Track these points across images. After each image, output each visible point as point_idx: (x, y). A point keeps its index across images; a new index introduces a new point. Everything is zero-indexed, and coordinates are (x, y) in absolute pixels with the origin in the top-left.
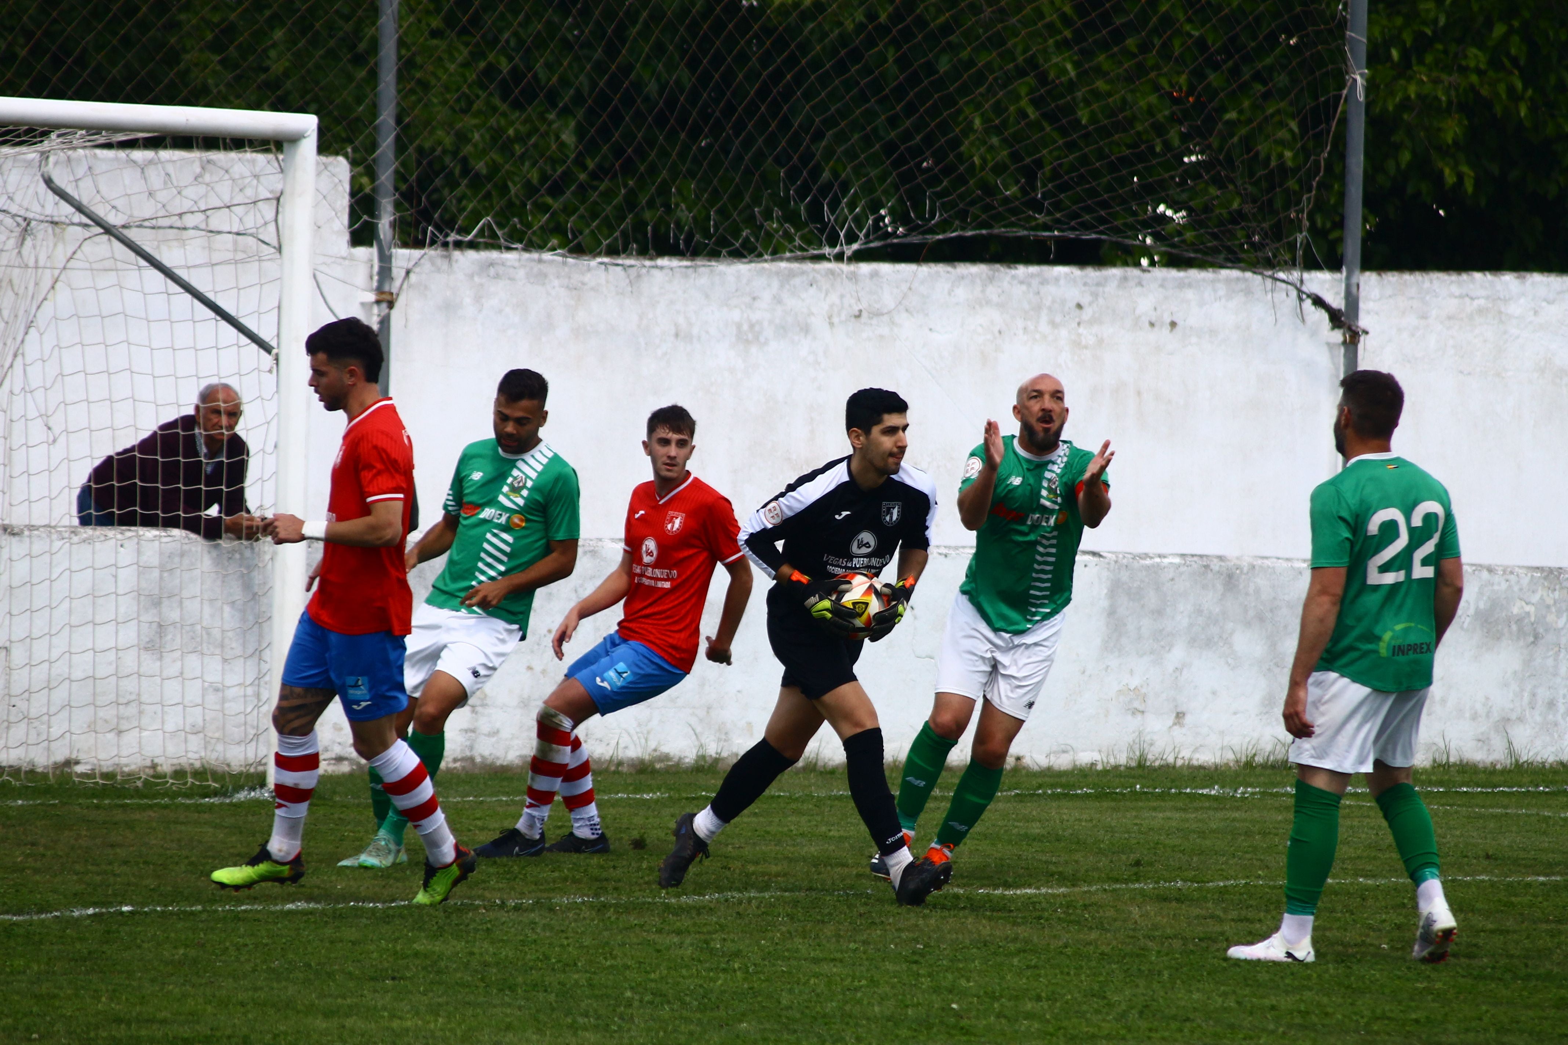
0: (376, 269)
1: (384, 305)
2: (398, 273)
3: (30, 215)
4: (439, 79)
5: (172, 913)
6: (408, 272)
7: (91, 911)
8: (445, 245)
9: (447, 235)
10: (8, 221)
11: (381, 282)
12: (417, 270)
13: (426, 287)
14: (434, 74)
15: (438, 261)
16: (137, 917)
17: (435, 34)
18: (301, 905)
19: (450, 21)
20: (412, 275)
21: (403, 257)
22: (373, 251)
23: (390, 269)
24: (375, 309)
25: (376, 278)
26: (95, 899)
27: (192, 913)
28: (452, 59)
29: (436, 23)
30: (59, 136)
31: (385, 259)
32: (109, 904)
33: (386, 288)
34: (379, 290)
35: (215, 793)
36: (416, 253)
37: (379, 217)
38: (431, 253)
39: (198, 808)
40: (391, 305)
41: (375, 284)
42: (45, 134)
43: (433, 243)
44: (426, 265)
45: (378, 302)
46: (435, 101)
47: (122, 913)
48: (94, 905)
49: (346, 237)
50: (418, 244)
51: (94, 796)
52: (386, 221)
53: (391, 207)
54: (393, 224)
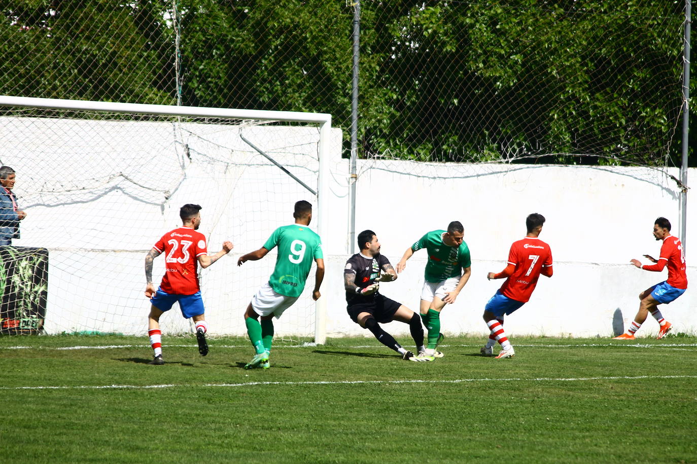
0: (351, 166)
1: (354, 179)
2: (358, 168)
6: (361, 168)
8: (374, 158)
9: (374, 155)
11: (353, 171)
12: (365, 166)
15: (372, 164)
20: (363, 169)
21: (360, 162)
22: (350, 160)
23: (356, 166)
24: (351, 180)
25: (351, 170)
30: (246, 122)
31: (354, 163)
33: (355, 173)
34: (352, 174)
35: (297, 344)
36: (364, 161)
37: (351, 149)
38: (369, 160)
39: (291, 349)
40: (356, 179)
41: (351, 172)
42: (241, 121)
43: (370, 157)
44: (368, 165)
45: (352, 177)
49: (341, 155)
50: (365, 158)
52: (354, 150)
53: (355, 145)
54: (356, 151)
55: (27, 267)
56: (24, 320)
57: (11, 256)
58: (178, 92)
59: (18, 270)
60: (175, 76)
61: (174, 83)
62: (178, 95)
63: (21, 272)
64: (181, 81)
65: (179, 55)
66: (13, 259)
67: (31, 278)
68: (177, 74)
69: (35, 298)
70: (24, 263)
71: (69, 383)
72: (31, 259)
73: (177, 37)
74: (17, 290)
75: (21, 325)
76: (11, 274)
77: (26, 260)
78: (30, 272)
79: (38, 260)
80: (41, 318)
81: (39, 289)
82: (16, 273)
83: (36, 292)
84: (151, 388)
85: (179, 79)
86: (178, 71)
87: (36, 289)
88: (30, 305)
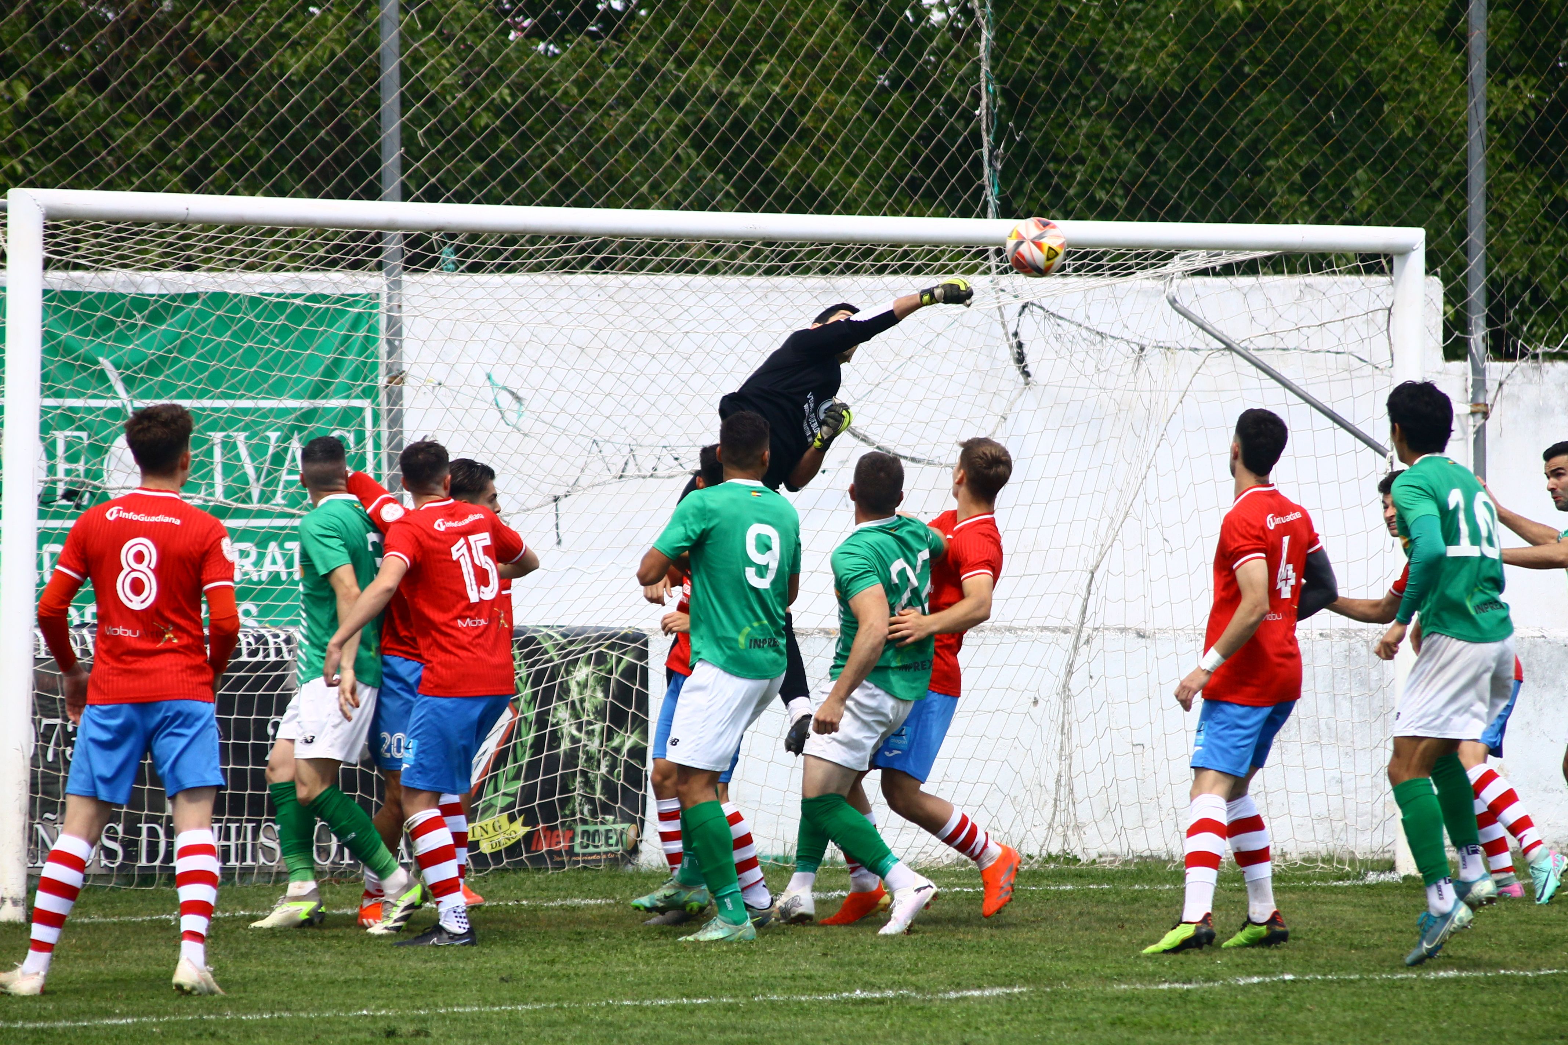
0: (1470, 382)
1: (1479, 416)
2: (1491, 385)
3: (1145, 342)
4: (1513, 209)
5: (1332, 981)
6: (1501, 385)
7: (1255, 980)
8: (1535, 357)
9: (1536, 348)
10: (1123, 346)
11: (1475, 394)
12: (1509, 381)
13: (1519, 398)
14: (1509, 205)
15: (1530, 373)
16: (1300, 985)
17: (1509, 167)
18: (1452, 974)
19: (1521, 156)
20: (1504, 386)
21: (1496, 369)
22: (1468, 364)
23: (1484, 382)
24: (1471, 420)
25: (1470, 390)
26: (1256, 969)
27: (1352, 981)
28: (1527, 191)
29: (1508, 157)
30: (1182, 259)
31: (1479, 372)
32: (1273, 973)
33: (1481, 400)
34: (1474, 402)
35: (1347, 876)
36: (1508, 365)
37: (1471, 333)
38: (1521, 364)
39: (1334, 890)
40: (1486, 415)
41: (1470, 396)
42: (1171, 256)
43: (1523, 355)
44: (1518, 377)
45: (1473, 413)
46: (1510, 230)
47: (1285, 981)
48: (1258, 974)
49: (1441, 353)
50: (1510, 357)
51: (1234, 881)
52: (1478, 336)
53: (1482, 323)
54: (1484, 339)
55: (591, 682)
56: (586, 828)
57: (546, 652)
58: (988, 191)
59: (565, 690)
60: (981, 146)
61: (978, 163)
62: (990, 198)
63: (574, 695)
64: (997, 158)
65: (991, 88)
66: (551, 660)
67: (600, 713)
68: (987, 140)
69: (612, 767)
70: (582, 672)
71: (734, 989)
72: (601, 659)
73: (983, 37)
74: (565, 745)
75: (578, 840)
76: (547, 699)
77: (588, 662)
78: (600, 695)
79: (619, 660)
80: (632, 820)
81: (623, 742)
82: (560, 698)
83: (617, 750)
84: (964, 999)
85: (991, 153)
86: (988, 132)
87: (616, 742)
88: (598, 787)
